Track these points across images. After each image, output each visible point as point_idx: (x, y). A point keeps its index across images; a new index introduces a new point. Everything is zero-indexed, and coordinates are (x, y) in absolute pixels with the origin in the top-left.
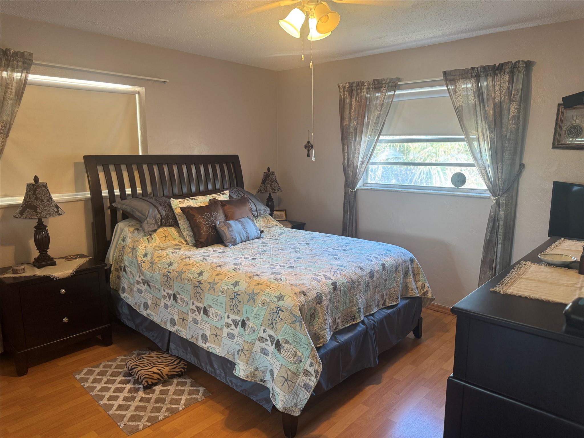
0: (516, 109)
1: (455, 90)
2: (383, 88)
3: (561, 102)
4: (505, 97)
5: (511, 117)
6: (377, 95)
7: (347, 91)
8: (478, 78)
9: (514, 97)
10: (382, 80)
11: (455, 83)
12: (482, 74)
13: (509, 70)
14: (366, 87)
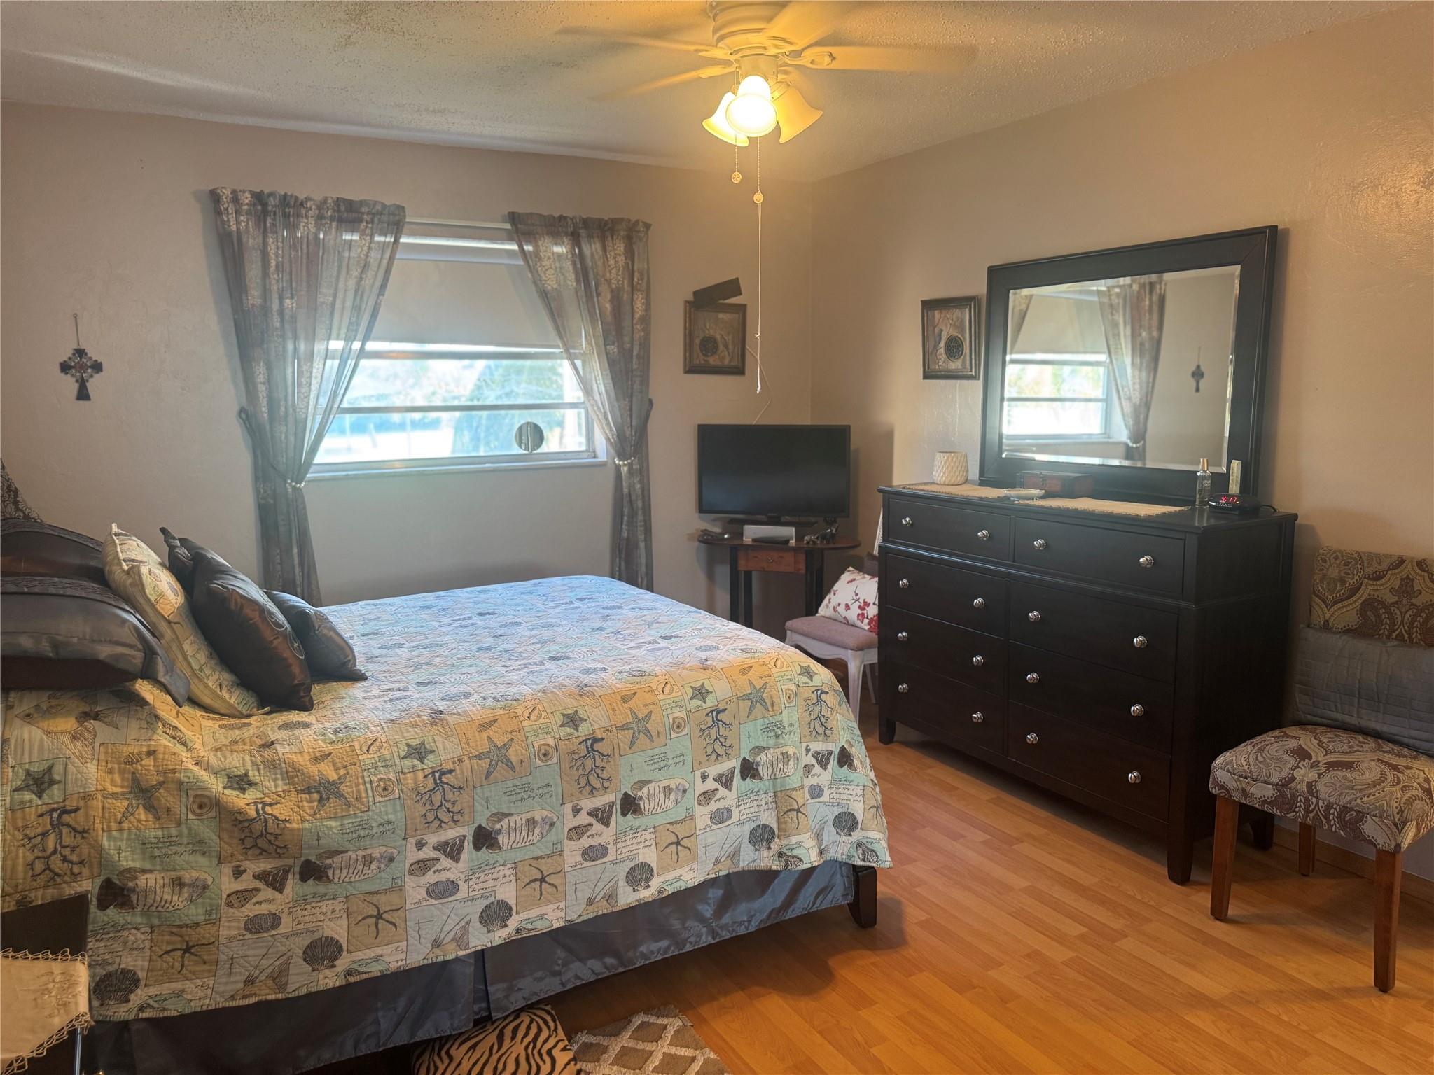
0: (643, 304)
1: (536, 253)
2: (365, 224)
3: (691, 298)
4: (623, 282)
5: (639, 319)
6: (347, 237)
7: (246, 214)
8: (575, 239)
9: (638, 283)
10: (362, 203)
11: (537, 242)
12: (583, 233)
13: (625, 233)
14: (311, 213)
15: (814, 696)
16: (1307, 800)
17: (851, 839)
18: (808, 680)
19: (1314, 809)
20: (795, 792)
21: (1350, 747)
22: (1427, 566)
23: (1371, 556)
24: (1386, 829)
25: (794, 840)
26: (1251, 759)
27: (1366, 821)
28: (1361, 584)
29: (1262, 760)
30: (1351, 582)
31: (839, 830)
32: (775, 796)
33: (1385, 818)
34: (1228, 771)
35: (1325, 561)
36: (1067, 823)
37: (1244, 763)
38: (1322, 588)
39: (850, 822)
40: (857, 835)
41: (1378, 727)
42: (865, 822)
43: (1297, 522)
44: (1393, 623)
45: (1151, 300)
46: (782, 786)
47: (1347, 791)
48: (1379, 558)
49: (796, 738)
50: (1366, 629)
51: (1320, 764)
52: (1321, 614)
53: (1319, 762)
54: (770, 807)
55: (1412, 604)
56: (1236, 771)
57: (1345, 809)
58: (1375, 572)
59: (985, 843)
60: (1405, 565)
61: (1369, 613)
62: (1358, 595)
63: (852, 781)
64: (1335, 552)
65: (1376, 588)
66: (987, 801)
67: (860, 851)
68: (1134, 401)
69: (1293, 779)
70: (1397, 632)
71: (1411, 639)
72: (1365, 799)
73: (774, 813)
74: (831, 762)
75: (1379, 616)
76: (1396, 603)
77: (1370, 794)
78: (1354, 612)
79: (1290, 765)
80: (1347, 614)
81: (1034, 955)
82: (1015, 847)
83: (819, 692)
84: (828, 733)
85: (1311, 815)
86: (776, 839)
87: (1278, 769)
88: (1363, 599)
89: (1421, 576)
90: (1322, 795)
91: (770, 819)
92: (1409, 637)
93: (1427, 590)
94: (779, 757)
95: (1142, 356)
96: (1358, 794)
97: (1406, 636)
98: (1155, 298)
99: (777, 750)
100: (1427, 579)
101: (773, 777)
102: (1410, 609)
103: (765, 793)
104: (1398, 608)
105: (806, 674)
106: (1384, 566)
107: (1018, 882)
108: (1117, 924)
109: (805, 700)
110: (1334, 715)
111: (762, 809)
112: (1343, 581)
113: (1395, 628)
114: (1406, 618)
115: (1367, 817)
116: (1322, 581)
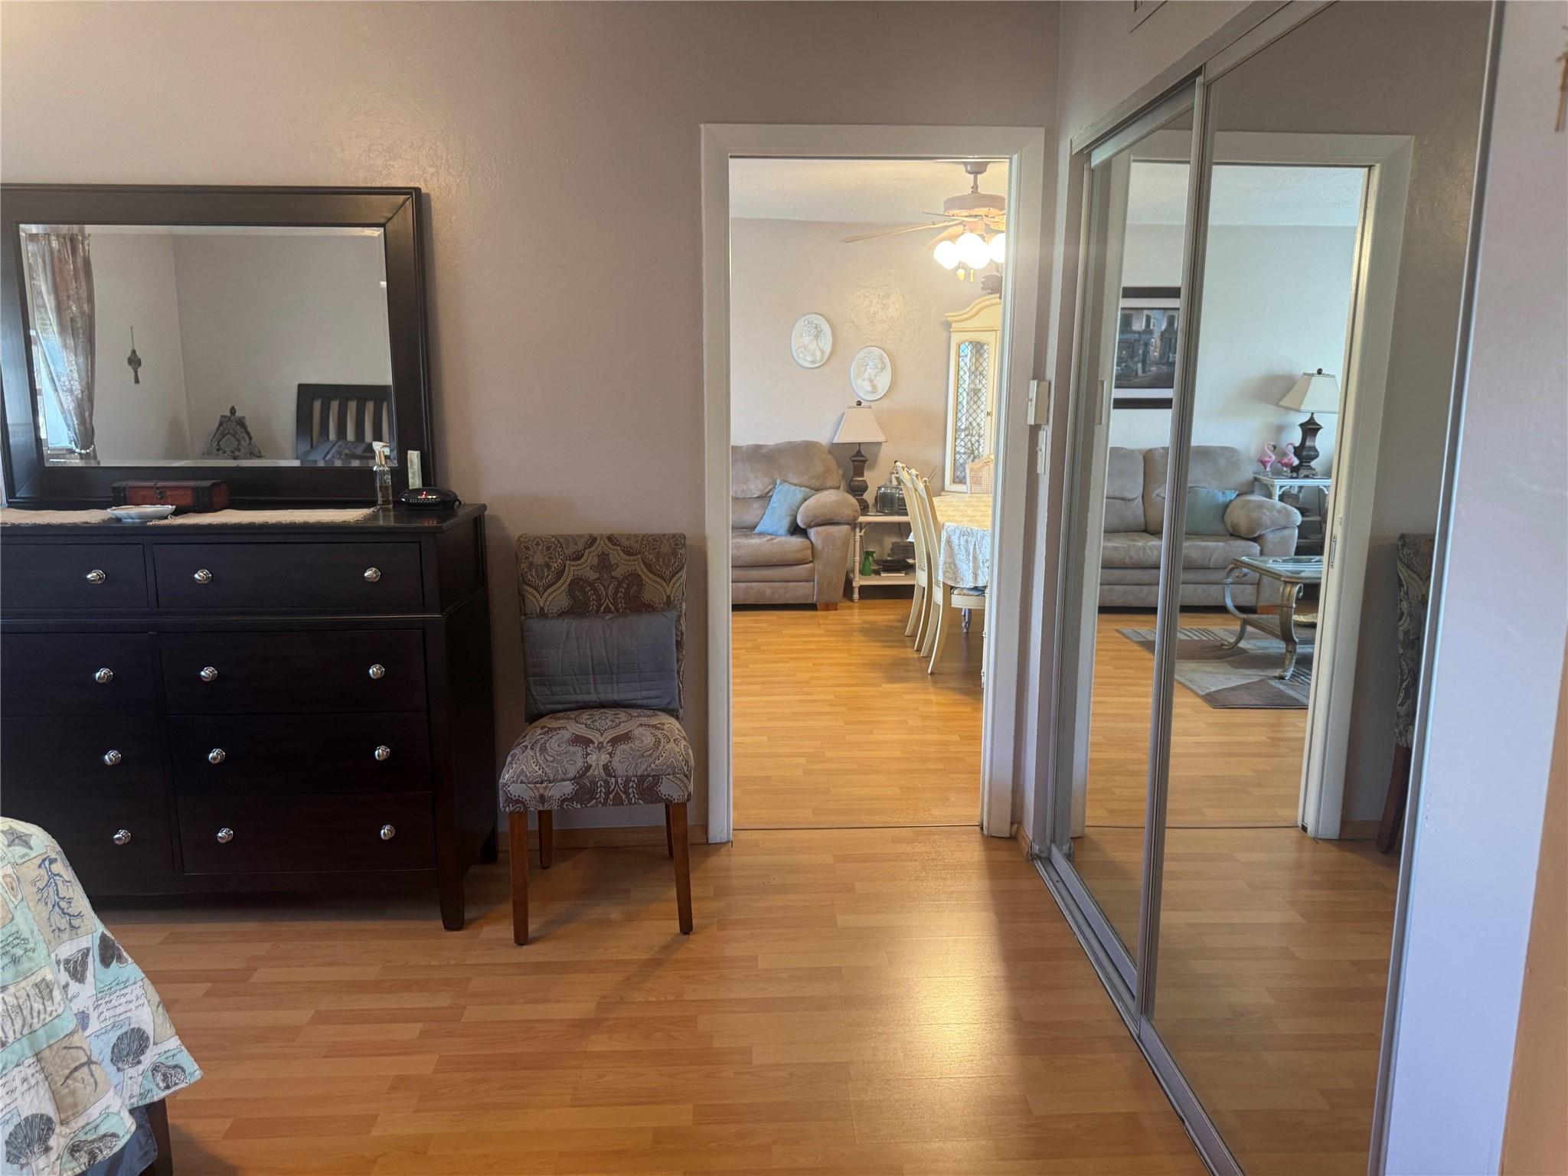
15: (43, 872)
16: (606, 782)
17: (141, 1068)
18: (25, 850)
19: (613, 790)
20: (76, 1037)
21: (612, 721)
22: (617, 540)
23: (567, 538)
24: (679, 783)
25: (94, 1112)
26: (541, 762)
27: (661, 783)
28: (565, 566)
29: (552, 759)
30: (556, 565)
31: (120, 1065)
32: (38, 1060)
33: (677, 774)
34: (522, 782)
35: (527, 548)
36: (282, 923)
37: (537, 768)
38: (532, 576)
39: (136, 1043)
40: (149, 1058)
41: (616, 697)
42: (158, 1030)
43: (486, 513)
44: (599, 599)
45: (74, 263)
46: (49, 1038)
47: (640, 760)
48: (573, 539)
49: (42, 950)
50: (578, 609)
51: (605, 745)
52: (535, 602)
53: (602, 743)
54: (33, 1081)
55: (613, 577)
56: (531, 780)
57: (642, 778)
58: (575, 553)
59: (209, 994)
60: (598, 542)
61: (576, 592)
62: (564, 577)
63: (127, 981)
64: (535, 538)
65: (578, 568)
66: (161, 943)
67: (159, 1077)
68: (76, 393)
69: (589, 767)
70: (604, 606)
71: (617, 610)
72: (657, 762)
73: (43, 1090)
74: (90, 966)
75: (585, 594)
76: (598, 579)
77: (659, 756)
78: (564, 594)
79: (580, 754)
80: (557, 597)
81: (400, 1083)
82: (253, 980)
83: (47, 863)
84: (76, 922)
85: (611, 796)
86: (58, 1129)
87: (571, 762)
88: (569, 581)
89: (614, 550)
90: (620, 772)
91: (36, 1102)
92: (615, 609)
93: (623, 562)
94: (32, 992)
95: (74, 335)
96: (651, 760)
97: (613, 608)
98: (80, 261)
99: (23, 984)
100: (620, 552)
101: (25, 1032)
102: (611, 583)
103: (18, 1065)
104: (601, 584)
105: (17, 841)
106: (580, 546)
107: (300, 1016)
108: (444, 1000)
109: (33, 883)
110: (573, 698)
111: (17, 1094)
112: (548, 566)
113: (602, 602)
114: (609, 592)
115: (662, 778)
116: (530, 569)
